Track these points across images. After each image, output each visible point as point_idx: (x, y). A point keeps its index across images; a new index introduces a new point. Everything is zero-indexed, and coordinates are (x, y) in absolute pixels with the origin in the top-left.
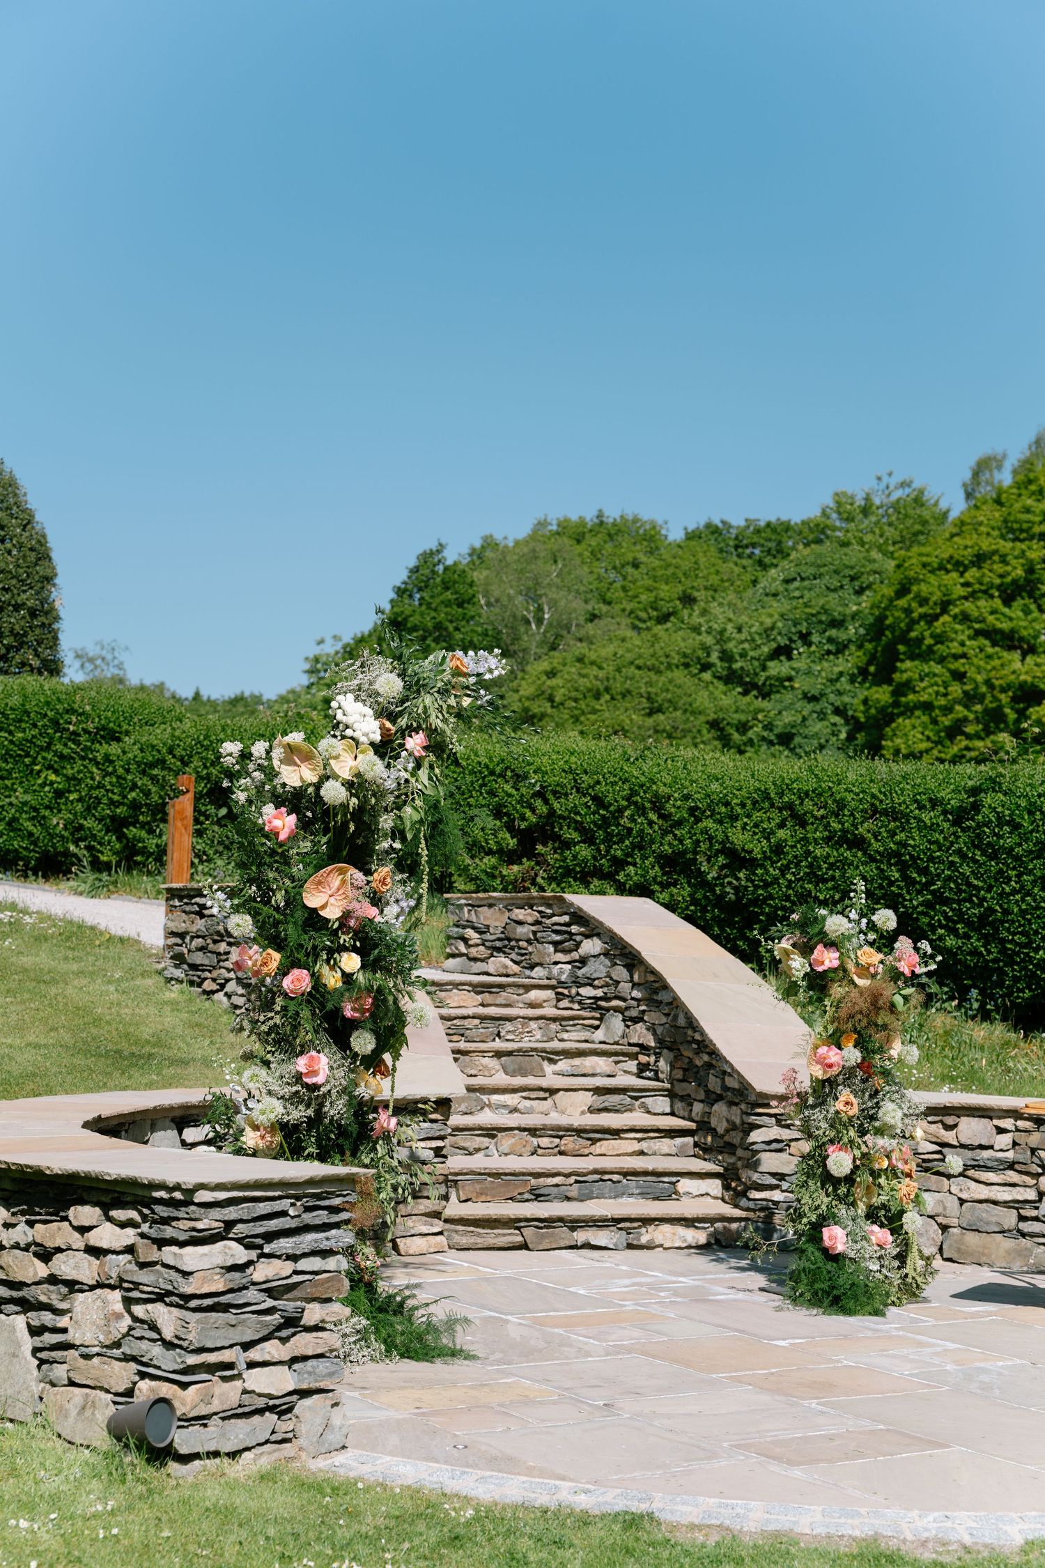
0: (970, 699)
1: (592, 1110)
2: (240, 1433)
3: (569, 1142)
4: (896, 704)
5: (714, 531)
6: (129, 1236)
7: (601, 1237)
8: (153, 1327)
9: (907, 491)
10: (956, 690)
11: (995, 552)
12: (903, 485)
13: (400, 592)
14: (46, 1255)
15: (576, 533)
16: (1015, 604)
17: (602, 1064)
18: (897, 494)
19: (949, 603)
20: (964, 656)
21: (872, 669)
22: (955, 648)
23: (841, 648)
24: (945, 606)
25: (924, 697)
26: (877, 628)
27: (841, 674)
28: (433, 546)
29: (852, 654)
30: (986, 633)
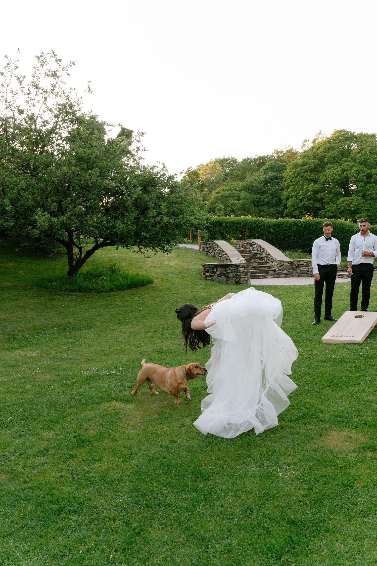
0: (304, 194)
1: (258, 265)
2: (245, 282)
3: (256, 268)
5: (249, 159)
6: (234, 268)
7: (261, 277)
8: (237, 275)
14: (226, 271)
15: (219, 162)
17: (257, 260)
28: (190, 167)
29: (280, 185)
30: (307, 180)
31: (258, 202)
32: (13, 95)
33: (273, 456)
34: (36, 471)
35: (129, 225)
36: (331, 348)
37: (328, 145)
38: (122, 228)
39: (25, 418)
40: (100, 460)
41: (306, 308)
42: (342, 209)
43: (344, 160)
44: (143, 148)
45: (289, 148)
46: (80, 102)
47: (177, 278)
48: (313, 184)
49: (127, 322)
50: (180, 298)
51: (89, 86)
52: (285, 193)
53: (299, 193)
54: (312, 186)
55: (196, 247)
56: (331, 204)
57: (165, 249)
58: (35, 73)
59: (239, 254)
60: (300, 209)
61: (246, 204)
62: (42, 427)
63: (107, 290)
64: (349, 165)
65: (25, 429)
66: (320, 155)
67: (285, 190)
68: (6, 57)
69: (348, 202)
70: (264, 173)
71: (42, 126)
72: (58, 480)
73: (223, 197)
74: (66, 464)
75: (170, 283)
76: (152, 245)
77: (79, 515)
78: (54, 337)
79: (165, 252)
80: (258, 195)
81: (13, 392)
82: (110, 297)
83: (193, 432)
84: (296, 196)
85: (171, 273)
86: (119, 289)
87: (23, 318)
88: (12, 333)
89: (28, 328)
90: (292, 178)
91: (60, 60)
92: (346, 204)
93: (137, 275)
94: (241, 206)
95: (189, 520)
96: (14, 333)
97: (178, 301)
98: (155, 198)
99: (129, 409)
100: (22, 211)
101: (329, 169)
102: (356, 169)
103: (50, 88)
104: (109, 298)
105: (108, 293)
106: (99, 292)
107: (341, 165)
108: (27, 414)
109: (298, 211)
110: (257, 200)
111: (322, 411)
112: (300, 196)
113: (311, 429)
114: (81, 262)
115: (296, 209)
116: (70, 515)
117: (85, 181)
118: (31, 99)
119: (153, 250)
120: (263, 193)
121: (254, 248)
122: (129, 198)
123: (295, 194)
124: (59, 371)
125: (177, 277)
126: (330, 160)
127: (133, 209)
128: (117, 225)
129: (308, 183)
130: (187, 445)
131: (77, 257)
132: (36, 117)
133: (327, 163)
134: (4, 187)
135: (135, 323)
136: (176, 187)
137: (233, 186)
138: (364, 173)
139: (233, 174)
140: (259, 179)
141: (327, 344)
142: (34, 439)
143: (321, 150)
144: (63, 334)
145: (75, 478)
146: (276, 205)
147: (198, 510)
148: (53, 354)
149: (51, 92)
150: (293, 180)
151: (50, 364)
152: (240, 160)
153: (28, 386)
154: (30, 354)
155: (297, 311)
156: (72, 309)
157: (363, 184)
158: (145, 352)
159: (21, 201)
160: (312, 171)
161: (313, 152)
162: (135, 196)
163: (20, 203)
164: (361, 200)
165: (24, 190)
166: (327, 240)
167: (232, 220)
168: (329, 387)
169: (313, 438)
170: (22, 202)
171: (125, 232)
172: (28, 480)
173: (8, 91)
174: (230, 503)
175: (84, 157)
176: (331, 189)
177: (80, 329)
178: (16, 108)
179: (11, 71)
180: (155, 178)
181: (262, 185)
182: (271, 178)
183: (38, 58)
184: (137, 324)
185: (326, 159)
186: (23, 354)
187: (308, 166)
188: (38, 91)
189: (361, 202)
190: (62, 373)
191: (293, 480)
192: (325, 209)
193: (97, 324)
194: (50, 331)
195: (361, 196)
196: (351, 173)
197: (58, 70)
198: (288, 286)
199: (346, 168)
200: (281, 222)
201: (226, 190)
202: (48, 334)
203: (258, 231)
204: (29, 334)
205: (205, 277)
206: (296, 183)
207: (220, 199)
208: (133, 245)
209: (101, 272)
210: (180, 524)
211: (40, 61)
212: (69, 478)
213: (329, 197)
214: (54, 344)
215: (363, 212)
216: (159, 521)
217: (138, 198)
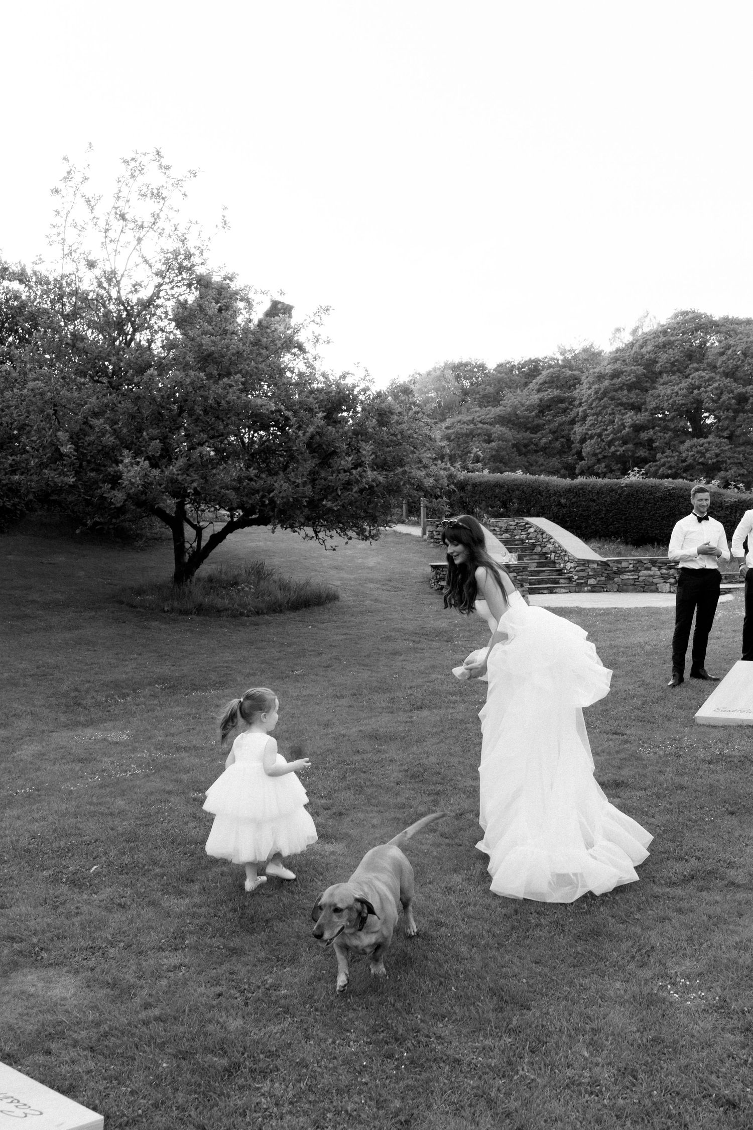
1: (537, 567)
3: (534, 574)
4: (587, 434)
7: (545, 591)
10: (611, 428)
17: (536, 557)
21: (577, 420)
22: (610, 411)
27: (564, 422)
29: (569, 413)
30: (621, 404)
31: (526, 446)
32: (78, 232)
33: (651, 957)
34: (164, 982)
35: (298, 486)
36: (715, 733)
37: (662, 339)
38: (285, 490)
39: (123, 869)
40: (293, 960)
41: (649, 654)
42: (690, 461)
43: (693, 368)
44: (326, 339)
45: (586, 344)
46: (205, 247)
47: (383, 590)
48: (632, 413)
49: (296, 674)
50: (394, 630)
51: (224, 217)
52: (579, 429)
53: (607, 430)
54: (631, 417)
55: (417, 531)
56: (668, 452)
57: (367, 533)
58: (120, 191)
59: (501, 545)
60: (607, 461)
61: (503, 449)
62: (162, 887)
63: (250, 611)
64: (702, 377)
65: (129, 891)
66: (647, 356)
67: (578, 424)
68: (65, 159)
69: (701, 448)
70: (539, 391)
71: (131, 292)
72: (214, 1003)
73: (459, 436)
74: (226, 967)
75: (372, 600)
76: (341, 525)
77: (272, 1081)
78: (156, 702)
79: (366, 538)
80: (526, 432)
81: (93, 814)
82: (258, 625)
83: (475, 905)
84: (600, 435)
85: (371, 581)
86: (274, 610)
87: (92, 664)
88: (73, 694)
89: (103, 684)
90: (593, 400)
91: (168, 168)
92: (698, 452)
93: (307, 583)
94: (494, 453)
95: (508, 1095)
96: (77, 693)
97: (391, 636)
98: (350, 434)
99: (333, 853)
100: (91, 456)
101: (663, 384)
102: (716, 385)
103: (148, 220)
104: (256, 627)
105: (253, 618)
106: (234, 616)
107: (686, 377)
108: (126, 860)
109: (603, 465)
110: (525, 441)
111: (731, 865)
112: (609, 435)
113: (717, 902)
114: (201, 555)
115: (599, 461)
116: (254, 1079)
117: (214, 398)
118: (111, 241)
119: (340, 536)
120: (536, 429)
121: (529, 534)
122: (301, 433)
123: (599, 431)
124: (177, 773)
125: (384, 588)
126: (666, 367)
127: (307, 454)
128: (276, 484)
129: (623, 411)
130: (467, 932)
131: (191, 547)
132: (120, 275)
133: (661, 373)
134: (56, 408)
135: (313, 677)
136: (392, 414)
137: (478, 414)
138: (732, 392)
139: (479, 392)
140: (528, 403)
141: (708, 726)
142: (149, 913)
143: (649, 348)
144: (175, 697)
145: (247, 998)
146: (561, 452)
147: (521, 1072)
148: (160, 736)
149: (151, 228)
150: (593, 406)
151: (157, 758)
152: (491, 366)
153: (120, 803)
154: (113, 736)
155: (632, 658)
156: (185, 648)
157: (731, 414)
158: (344, 736)
159: (89, 436)
160: (631, 387)
161: (633, 352)
162: (311, 429)
163: (87, 439)
164: (727, 445)
165: (96, 415)
166: (700, 520)
167: (486, 479)
168: (732, 813)
169: (725, 922)
170: (92, 438)
171: (291, 500)
172: (151, 1000)
173: (68, 224)
174: (586, 1059)
175: (213, 353)
176: (669, 424)
177: (204, 688)
178: (82, 256)
179: (74, 186)
180: (349, 395)
181: (533, 413)
182: (552, 400)
183: (126, 162)
184: (316, 681)
185: (659, 365)
186: (100, 735)
187: (624, 377)
188: (126, 226)
189: (727, 448)
190: (185, 777)
191: (704, 1010)
192: (655, 461)
193: (239, 679)
194: (147, 691)
195: (727, 438)
196: (706, 392)
197: (165, 185)
198: (602, 609)
199: (697, 383)
200: (581, 484)
201: (464, 423)
202: (144, 697)
203: (536, 501)
204: (107, 697)
205: (438, 589)
206: (600, 411)
207: (453, 440)
208: (303, 524)
209: (235, 577)
210: (491, 1103)
211: (130, 167)
212: (236, 998)
213: (665, 438)
214: (157, 717)
215: (730, 469)
216: (445, 1097)
217: (318, 433)
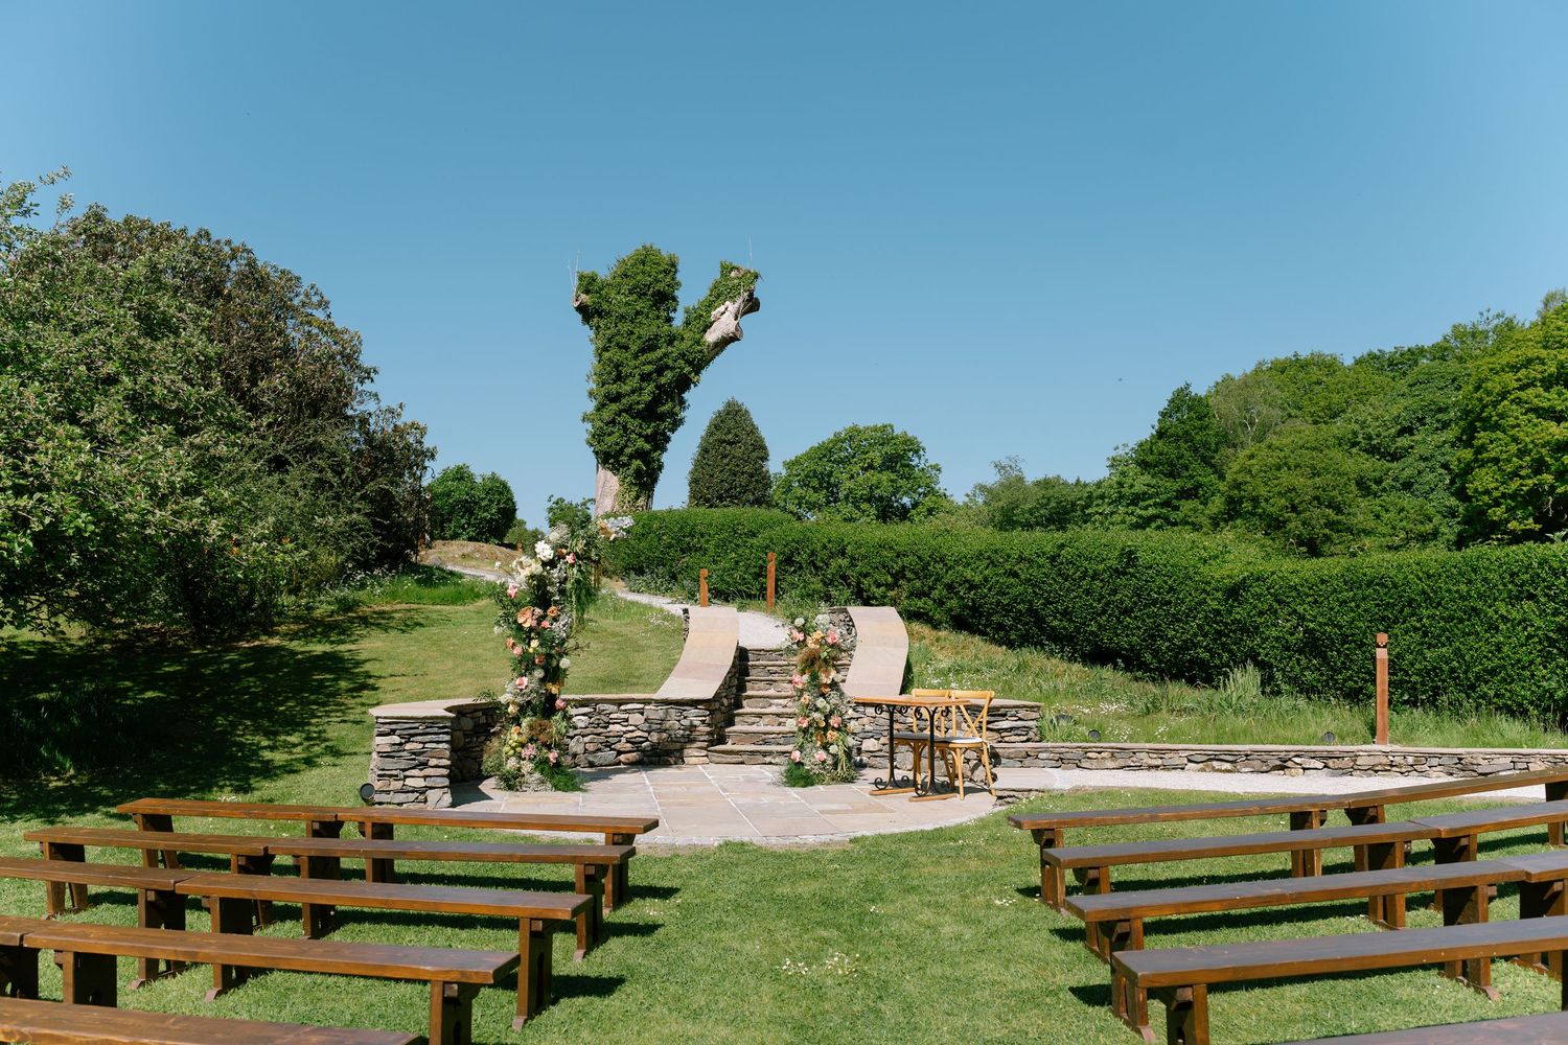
0: (1521, 453)
4: (1476, 460)
5: (1373, 357)
9: (1502, 320)
10: (1513, 448)
11: (1538, 358)
12: (1498, 316)
13: (1163, 414)
15: (1281, 368)
16: (1552, 390)
18: (1496, 322)
19: (1509, 392)
20: (1518, 425)
21: (1464, 437)
22: (1511, 421)
23: (1445, 425)
24: (1504, 395)
25: (1493, 454)
26: (1466, 412)
27: (1445, 442)
28: (1183, 385)
30: (1532, 410)
31: (1378, 482)
53: (1506, 452)
60: (1508, 501)
73: (1265, 468)
80: (1379, 460)
84: (1496, 461)
109: (1503, 508)
110: (1377, 474)
112: (1509, 460)
115: (1496, 502)
120: (1396, 455)
152: (1346, 360)
181: (1393, 430)
201: (1276, 449)
